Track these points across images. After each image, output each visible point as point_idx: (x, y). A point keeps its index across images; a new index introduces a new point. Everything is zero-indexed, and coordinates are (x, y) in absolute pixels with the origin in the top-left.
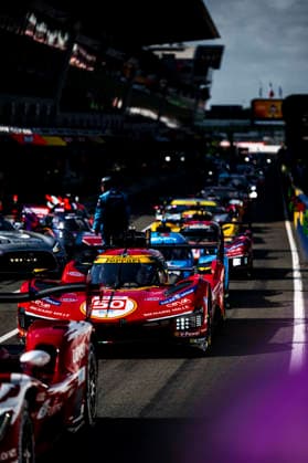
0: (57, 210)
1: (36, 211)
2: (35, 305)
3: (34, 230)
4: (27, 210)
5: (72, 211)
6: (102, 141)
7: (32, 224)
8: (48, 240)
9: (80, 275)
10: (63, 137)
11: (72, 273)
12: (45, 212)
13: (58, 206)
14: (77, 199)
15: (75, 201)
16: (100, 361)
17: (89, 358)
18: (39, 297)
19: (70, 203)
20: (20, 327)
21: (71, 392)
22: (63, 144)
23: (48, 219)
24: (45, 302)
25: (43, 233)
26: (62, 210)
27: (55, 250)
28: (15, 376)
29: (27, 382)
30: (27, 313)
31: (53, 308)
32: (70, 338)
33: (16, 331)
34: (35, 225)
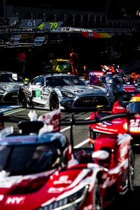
0: (108, 73)
1: (96, 74)
2: (99, 126)
3: (95, 84)
4: (92, 74)
5: (116, 73)
6: (130, 34)
7: (94, 81)
8: (104, 90)
9: (122, 108)
10: (109, 33)
11: (118, 108)
12: (101, 74)
13: (108, 71)
14: (118, 66)
15: (117, 68)
16: (136, 155)
17: (130, 154)
18: (101, 121)
19: (115, 69)
20: (91, 138)
21: (120, 173)
22: (110, 37)
23: (103, 78)
24: (104, 124)
25: (100, 86)
26: (111, 73)
27: (108, 95)
28: (90, 165)
29: (96, 168)
30: (94, 130)
31: (108, 127)
32: (119, 144)
33: (88, 140)
34: (96, 81)
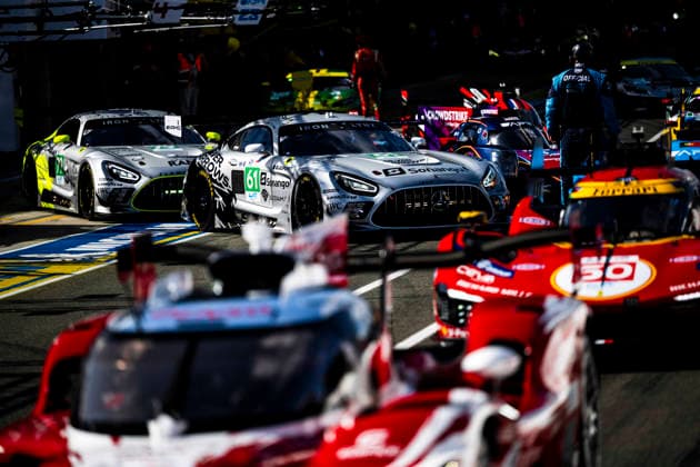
0: (484, 112)
1: (444, 115)
2: (467, 279)
5: (512, 113)
8: (472, 165)
9: (541, 222)
11: (529, 220)
12: (462, 116)
13: (485, 105)
14: (517, 91)
15: (514, 96)
16: (602, 376)
17: (584, 364)
19: (506, 99)
20: (441, 322)
21: (556, 429)
23: (467, 128)
24: (484, 272)
25: (462, 152)
26: (495, 112)
27: (488, 182)
28: (459, 395)
30: (453, 294)
31: (499, 282)
32: (550, 326)
33: (434, 328)
